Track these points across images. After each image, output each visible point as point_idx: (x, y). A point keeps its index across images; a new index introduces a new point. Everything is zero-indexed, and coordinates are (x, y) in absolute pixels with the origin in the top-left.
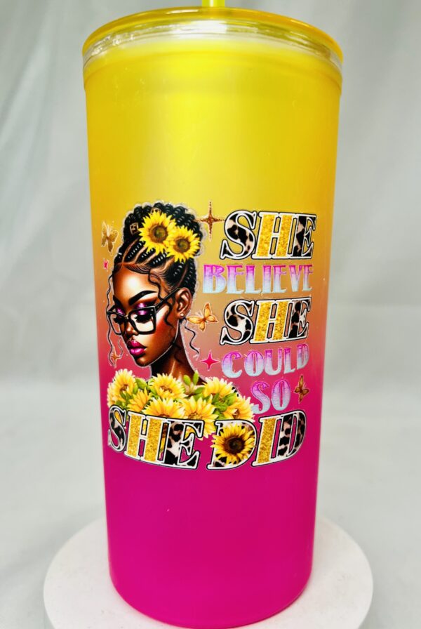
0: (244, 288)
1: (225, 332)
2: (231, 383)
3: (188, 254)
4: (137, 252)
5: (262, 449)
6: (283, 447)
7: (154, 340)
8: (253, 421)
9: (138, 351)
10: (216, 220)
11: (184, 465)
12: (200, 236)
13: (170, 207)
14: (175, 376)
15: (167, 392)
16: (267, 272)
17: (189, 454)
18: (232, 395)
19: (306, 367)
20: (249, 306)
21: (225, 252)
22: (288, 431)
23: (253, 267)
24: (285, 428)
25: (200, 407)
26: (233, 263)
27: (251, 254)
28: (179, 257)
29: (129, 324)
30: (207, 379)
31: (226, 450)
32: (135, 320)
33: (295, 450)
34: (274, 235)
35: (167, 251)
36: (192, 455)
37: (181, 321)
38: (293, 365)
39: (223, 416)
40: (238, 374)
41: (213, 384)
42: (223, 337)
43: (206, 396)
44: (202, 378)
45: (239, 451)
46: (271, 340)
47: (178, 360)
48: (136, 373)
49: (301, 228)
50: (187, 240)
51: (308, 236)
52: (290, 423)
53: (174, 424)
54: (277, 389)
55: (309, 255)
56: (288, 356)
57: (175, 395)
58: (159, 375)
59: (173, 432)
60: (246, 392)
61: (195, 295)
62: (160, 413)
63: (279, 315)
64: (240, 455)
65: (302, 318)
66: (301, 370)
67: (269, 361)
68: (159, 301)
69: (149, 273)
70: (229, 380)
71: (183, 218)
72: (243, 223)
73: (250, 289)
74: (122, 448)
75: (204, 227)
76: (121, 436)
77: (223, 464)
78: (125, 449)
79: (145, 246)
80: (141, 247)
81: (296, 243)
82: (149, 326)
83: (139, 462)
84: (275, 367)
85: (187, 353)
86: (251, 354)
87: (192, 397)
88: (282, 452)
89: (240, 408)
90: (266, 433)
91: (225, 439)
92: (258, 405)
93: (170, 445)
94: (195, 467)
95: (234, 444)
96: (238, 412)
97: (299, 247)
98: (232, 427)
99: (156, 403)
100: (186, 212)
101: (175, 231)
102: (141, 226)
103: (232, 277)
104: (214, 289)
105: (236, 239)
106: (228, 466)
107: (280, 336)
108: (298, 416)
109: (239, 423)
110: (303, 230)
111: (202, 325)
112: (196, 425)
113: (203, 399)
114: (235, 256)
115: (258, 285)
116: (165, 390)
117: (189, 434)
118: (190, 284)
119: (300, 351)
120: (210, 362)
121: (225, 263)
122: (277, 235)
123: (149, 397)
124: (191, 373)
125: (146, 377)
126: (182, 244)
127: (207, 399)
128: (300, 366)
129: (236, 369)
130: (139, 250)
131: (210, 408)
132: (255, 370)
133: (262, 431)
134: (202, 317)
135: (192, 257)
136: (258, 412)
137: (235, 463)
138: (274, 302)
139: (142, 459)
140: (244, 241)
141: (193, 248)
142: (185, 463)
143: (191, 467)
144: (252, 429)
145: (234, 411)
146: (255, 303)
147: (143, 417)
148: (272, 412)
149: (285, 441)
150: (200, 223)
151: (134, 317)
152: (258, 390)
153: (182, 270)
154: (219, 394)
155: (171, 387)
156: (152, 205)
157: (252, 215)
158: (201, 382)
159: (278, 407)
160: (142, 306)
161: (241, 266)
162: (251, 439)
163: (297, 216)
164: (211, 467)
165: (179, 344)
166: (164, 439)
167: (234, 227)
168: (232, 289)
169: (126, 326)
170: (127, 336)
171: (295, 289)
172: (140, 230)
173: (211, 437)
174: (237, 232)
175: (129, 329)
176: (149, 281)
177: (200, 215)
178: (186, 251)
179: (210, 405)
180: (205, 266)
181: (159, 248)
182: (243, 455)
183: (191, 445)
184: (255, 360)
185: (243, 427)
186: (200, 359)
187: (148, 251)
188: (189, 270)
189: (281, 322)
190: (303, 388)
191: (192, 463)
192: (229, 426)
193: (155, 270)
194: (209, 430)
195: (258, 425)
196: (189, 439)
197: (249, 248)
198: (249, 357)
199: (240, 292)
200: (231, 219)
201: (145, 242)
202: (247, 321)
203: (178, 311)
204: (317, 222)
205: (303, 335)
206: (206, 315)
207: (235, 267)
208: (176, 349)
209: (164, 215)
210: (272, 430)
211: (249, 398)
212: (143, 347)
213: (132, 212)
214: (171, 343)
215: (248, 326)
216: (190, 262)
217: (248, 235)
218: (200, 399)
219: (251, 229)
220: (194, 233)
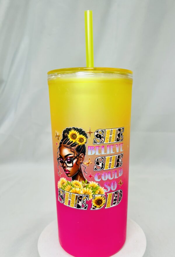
0: (101, 153)
1: (95, 167)
2: (97, 183)
3: (83, 143)
4: (67, 142)
5: (108, 203)
6: (115, 202)
7: (73, 169)
8: (105, 194)
9: (68, 172)
10: (92, 133)
11: (83, 209)
12: (87, 137)
13: (77, 129)
14: (80, 181)
15: (77, 186)
16: (108, 148)
17: (84, 205)
18: (98, 187)
19: (122, 176)
20: (103, 158)
21: (95, 142)
22: (116, 197)
23: (104, 146)
24: (115, 196)
25: (88, 191)
26: (97, 145)
27: (103, 142)
28: (80, 144)
29: (65, 164)
30: (90, 182)
31: (96, 204)
32: (66, 163)
33: (119, 203)
34: (110, 136)
35: (77, 142)
36: (85, 206)
37: (81, 163)
38: (118, 175)
39: (95, 193)
40: (99, 180)
41: (92, 183)
42: (95, 168)
43: (89, 187)
44: (88, 181)
45: (101, 204)
46: (110, 169)
47: (80, 176)
48: (67, 179)
49: (119, 132)
50: (83, 139)
51: (121, 135)
52: (117, 194)
53: (80, 196)
54: (112, 184)
55: (122, 140)
56: (116, 173)
57: (80, 187)
58: (74, 180)
59: (79, 198)
60: (102, 186)
61: (85, 155)
62: (75, 192)
63: (113, 160)
64: (101, 205)
65: (120, 160)
66: (120, 177)
67: (109, 175)
68: (74, 157)
69: (71, 148)
70: (97, 182)
71: (81, 132)
72: (100, 133)
73: (103, 153)
74: (63, 202)
75: (88, 135)
76: (63, 198)
77: (95, 208)
78: (64, 203)
79: (70, 140)
80: (68, 140)
81: (118, 137)
82: (71, 165)
83: (69, 207)
84: (112, 177)
85: (83, 174)
86: (103, 174)
87: (85, 188)
88: (114, 204)
89: (101, 191)
90: (109, 198)
91: (96, 200)
92: (106, 189)
93: (78, 202)
94: (86, 209)
95: (99, 202)
96: (100, 192)
97: (119, 138)
98: (98, 197)
99: (74, 189)
100: (83, 130)
101: (79, 136)
102: (68, 134)
103: (97, 149)
104: (91, 154)
105: (98, 138)
106: (97, 209)
107: (113, 167)
108: (120, 192)
109: (100, 195)
110: (120, 133)
111: (88, 165)
112: (87, 196)
113: (89, 188)
114: (98, 143)
115: (105, 152)
116: (76, 185)
117: (84, 199)
118: (84, 152)
119: (120, 171)
120: (90, 176)
121: (95, 145)
122: (111, 136)
123: (71, 187)
124: (85, 180)
125: (70, 181)
126: (81, 140)
127: (90, 188)
128: (120, 175)
129: (99, 178)
130: (68, 141)
131: (91, 191)
132: (105, 178)
133: (108, 197)
134: (88, 162)
135: (84, 144)
136: (106, 192)
137: (99, 208)
138: (111, 156)
139: (70, 206)
140: (101, 138)
141: (85, 141)
142: (83, 208)
143: (85, 209)
144: (104, 197)
145: (98, 192)
146: (105, 157)
147: (70, 193)
148: (111, 191)
149: (115, 200)
150: (87, 133)
151: (66, 162)
152: (106, 185)
153: (81, 148)
154: (93, 186)
155: (78, 184)
156: (72, 128)
157: (103, 130)
158: (88, 183)
159: (113, 190)
160: (69, 158)
161: (100, 146)
162: (104, 200)
163: (118, 129)
164: (91, 209)
165: (80, 171)
166: (76, 200)
167: (98, 134)
168: (97, 154)
169: (64, 164)
170: (64, 168)
171: (118, 151)
172: (68, 135)
173: (91, 200)
174: (98, 136)
175: (65, 165)
176: (71, 151)
177: (87, 131)
178: (82, 142)
179: (91, 190)
180: (89, 147)
181: (74, 141)
182: (102, 205)
183: (85, 202)
184: (105, 175)
185: (101, 197)
186: (87, 175)
187: (71, 142)
188: (84, 148)
189: (113, 162)
190: (121, 182)
191: (85, 208)
192: (97, 197)
193: (73, 148)
194: (91, 198)
195: (106, 196)
196: (84, 201)
197: (102, 140)
198: (103, 175)
199: (100, 154)
200: (97, 132)
201: (69, 139)
202: (102, 163)
203: (80, 160)
204: (124, 129)
205: (121, 165)
206: (89, 162)
207: (98, 146)
208: (80, 172)
209: (75, 131)
210: (111, 197)
211: (103, 187)
212: (69, 171)
213: (65, 129)
214: (78, 170)
215: (103, 165)
216: (84, 146)
217: (102, 136)
218: (88, 188)
219: (103, 135)
220: (85, 137)
